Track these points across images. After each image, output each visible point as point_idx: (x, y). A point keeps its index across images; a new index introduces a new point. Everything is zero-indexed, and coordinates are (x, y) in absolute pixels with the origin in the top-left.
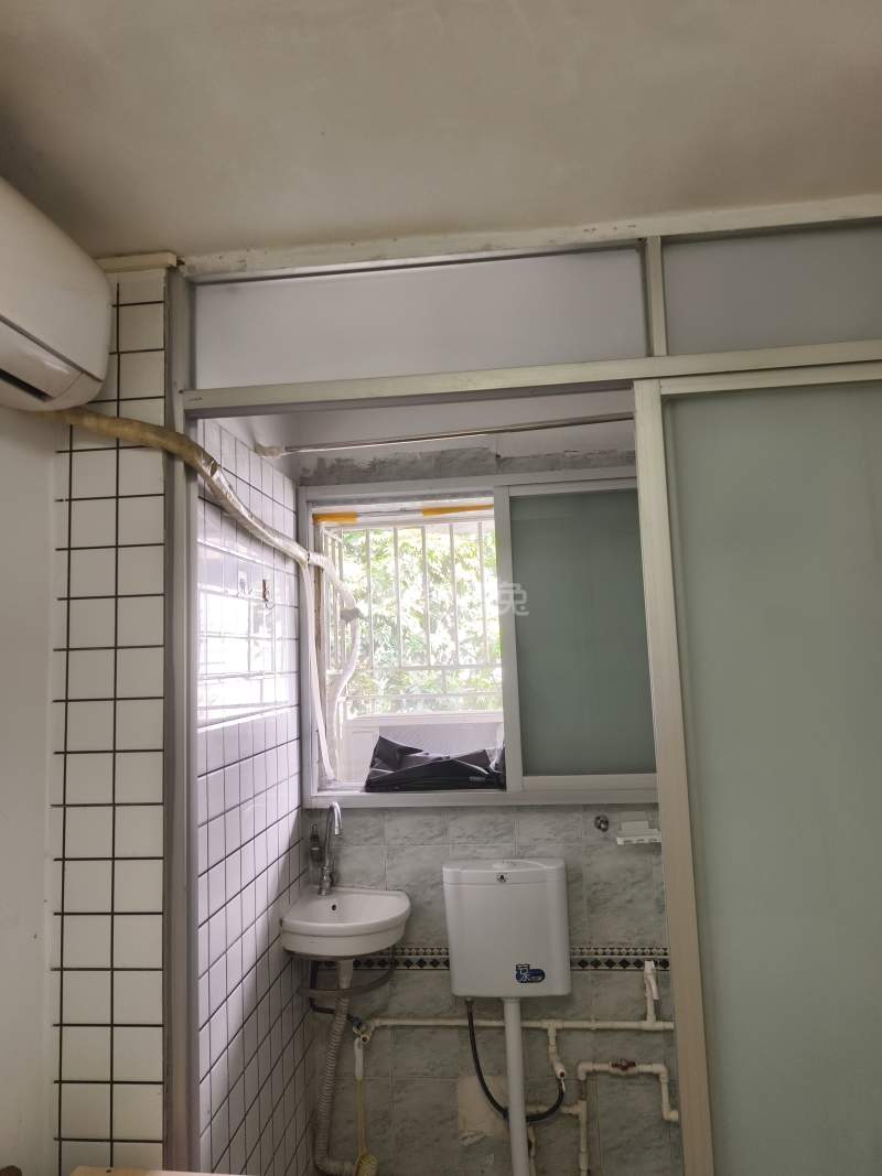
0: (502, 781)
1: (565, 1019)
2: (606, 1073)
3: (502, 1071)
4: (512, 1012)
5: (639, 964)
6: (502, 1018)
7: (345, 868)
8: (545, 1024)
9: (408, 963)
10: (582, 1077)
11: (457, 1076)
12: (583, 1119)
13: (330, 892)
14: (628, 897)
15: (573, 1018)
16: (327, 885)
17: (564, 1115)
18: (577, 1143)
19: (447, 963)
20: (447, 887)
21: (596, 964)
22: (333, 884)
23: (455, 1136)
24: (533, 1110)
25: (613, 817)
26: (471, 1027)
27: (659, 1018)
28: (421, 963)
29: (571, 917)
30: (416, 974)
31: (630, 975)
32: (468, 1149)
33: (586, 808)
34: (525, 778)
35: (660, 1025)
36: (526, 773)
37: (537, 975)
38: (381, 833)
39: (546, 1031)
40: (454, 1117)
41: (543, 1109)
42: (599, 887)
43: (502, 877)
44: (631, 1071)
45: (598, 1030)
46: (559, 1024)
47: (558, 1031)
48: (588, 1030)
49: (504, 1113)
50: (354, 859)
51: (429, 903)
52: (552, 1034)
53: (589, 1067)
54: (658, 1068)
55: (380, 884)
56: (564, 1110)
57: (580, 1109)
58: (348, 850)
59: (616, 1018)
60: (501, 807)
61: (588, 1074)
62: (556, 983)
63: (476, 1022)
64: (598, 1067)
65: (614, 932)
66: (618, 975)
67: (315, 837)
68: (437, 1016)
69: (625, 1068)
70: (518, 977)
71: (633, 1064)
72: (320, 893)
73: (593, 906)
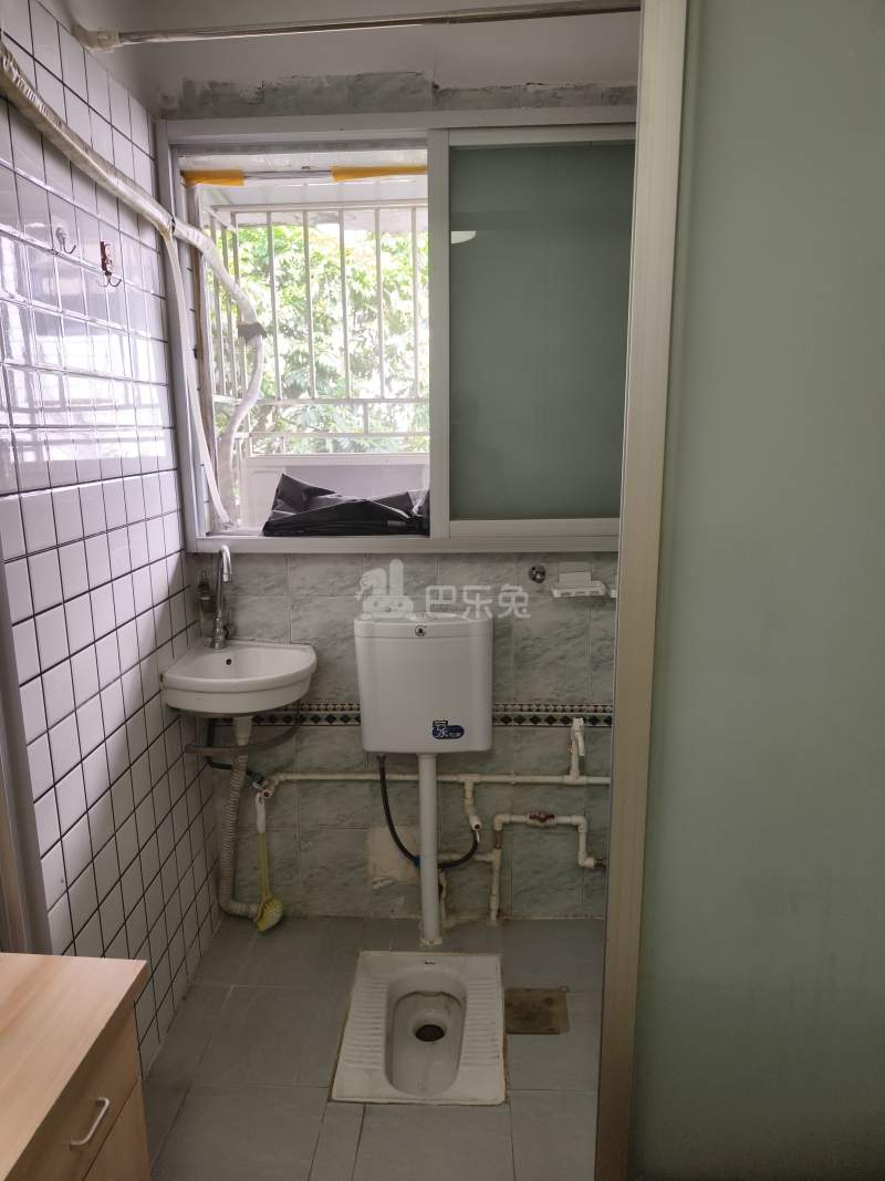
0: (425, 526)
1: (483, 773)
2: (525, 824)
3: (414, 821)
4: (427, 770)
5: (567, 721)
6: (416, 772)
7: (242, 620)
8: (462, 778)
9: (316, 719)
10: (498, 828)
11: (367, 826)
12: (496, 866)
13: (224, 645)
14: (560, 653)
15: (492, 772)
16: (221, 638)
17: (477, 862)
18: (489, 887)
19: (358, 719)
20: (359, 642)
21: (520, 720)
22: (228, 637)
23: (365, 881)
24: (445, 858)
25: (551, 568)
26: (383, 781)
27: (582, 773)
28: (331, 719)
29: (496, 672)
30: (324, 730)
31: (557, 731)
32: (378, 892)
33: (521, 556)
34: (453, 522)
35: (583, 780)
36: (453, 516)
37: (456, 731)
38: (283, 582)
39: (463, 784)
40: (364, 863)
41: (456, 857)
42: (530, 642)
43: (421, 631)
44: (549, 822)
45: (517, 784)
46: (476, 778)
47: (475, 784)
48: (508, 783)
49: (416, 861)
50: (253, 610)
51: (339, 658)
52: (469, 787)
53: (506, 818)
54: (578, 820)
55: (282, 637)
56: (478, 857)
57: (494, 857)
58: (246, 600)
59: (537, 772)
60: (423, 555)
61: (505, 825)
62: (476, 739)
63: (387, 777)
64: (515, 818)
65: (542, 689)
66: (543, 731)
67: (204, 586)
68: (348, 770)
69: (543, 820)
70: (435, 733)
71: (552, 817)
72: (212, 646)
73: (521, 662)
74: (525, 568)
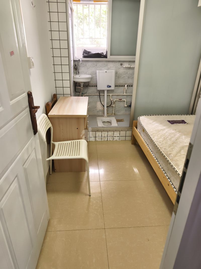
0: (106, 57)
1: (113, 94)
3: (104, 101)
4: (106, 92)
5: (124, 86)
6: (104, 94)
7: (80, 71)
8: (110, 94)
9: (90, 86)
10: (114, 101)
11: (97, 102)
12: (114, 107)
13: (78, 74)
14: (124, 76)
18: (113, 110)
19: (96, 86)
20: (97, 74)
21: (118, 86)
23: (96, 110)
24: (107, 106)
25: (123, 63)
26: (100, 95)
27: (126, 93)
28: (92, 86)
29: (116, 79)
30: (91, 88)
31: (123, 88)
32: (98, 111)
33: (119, 61)
34: (111, 56)
35: (126, 94)
37: (110, 86)
38: (86, 65)
40: (96, 107)
42: (120, 75)
43: (106, 72)
44: (121, 100)
45: (117, 95)
46: (112, 94)
48: (116, 95)
49: (104, 106)
51: (94, 77)
52: (111, 96)
53: (116, 100)
54: (125, 100)
55: (86, 74)
56: (112, 106)
57: (114, 105)
58: (81, 68)
59: (120, 93)
60: (106, 61)
61: (115, 101)
62: (113, 88)
64: (117, 100)
65: (121, 81)
66: (121, 88)
67: (76, 65)
68: (94, 94)
70: (107, 87)
73: (118, 77)
74: (120, 63)
